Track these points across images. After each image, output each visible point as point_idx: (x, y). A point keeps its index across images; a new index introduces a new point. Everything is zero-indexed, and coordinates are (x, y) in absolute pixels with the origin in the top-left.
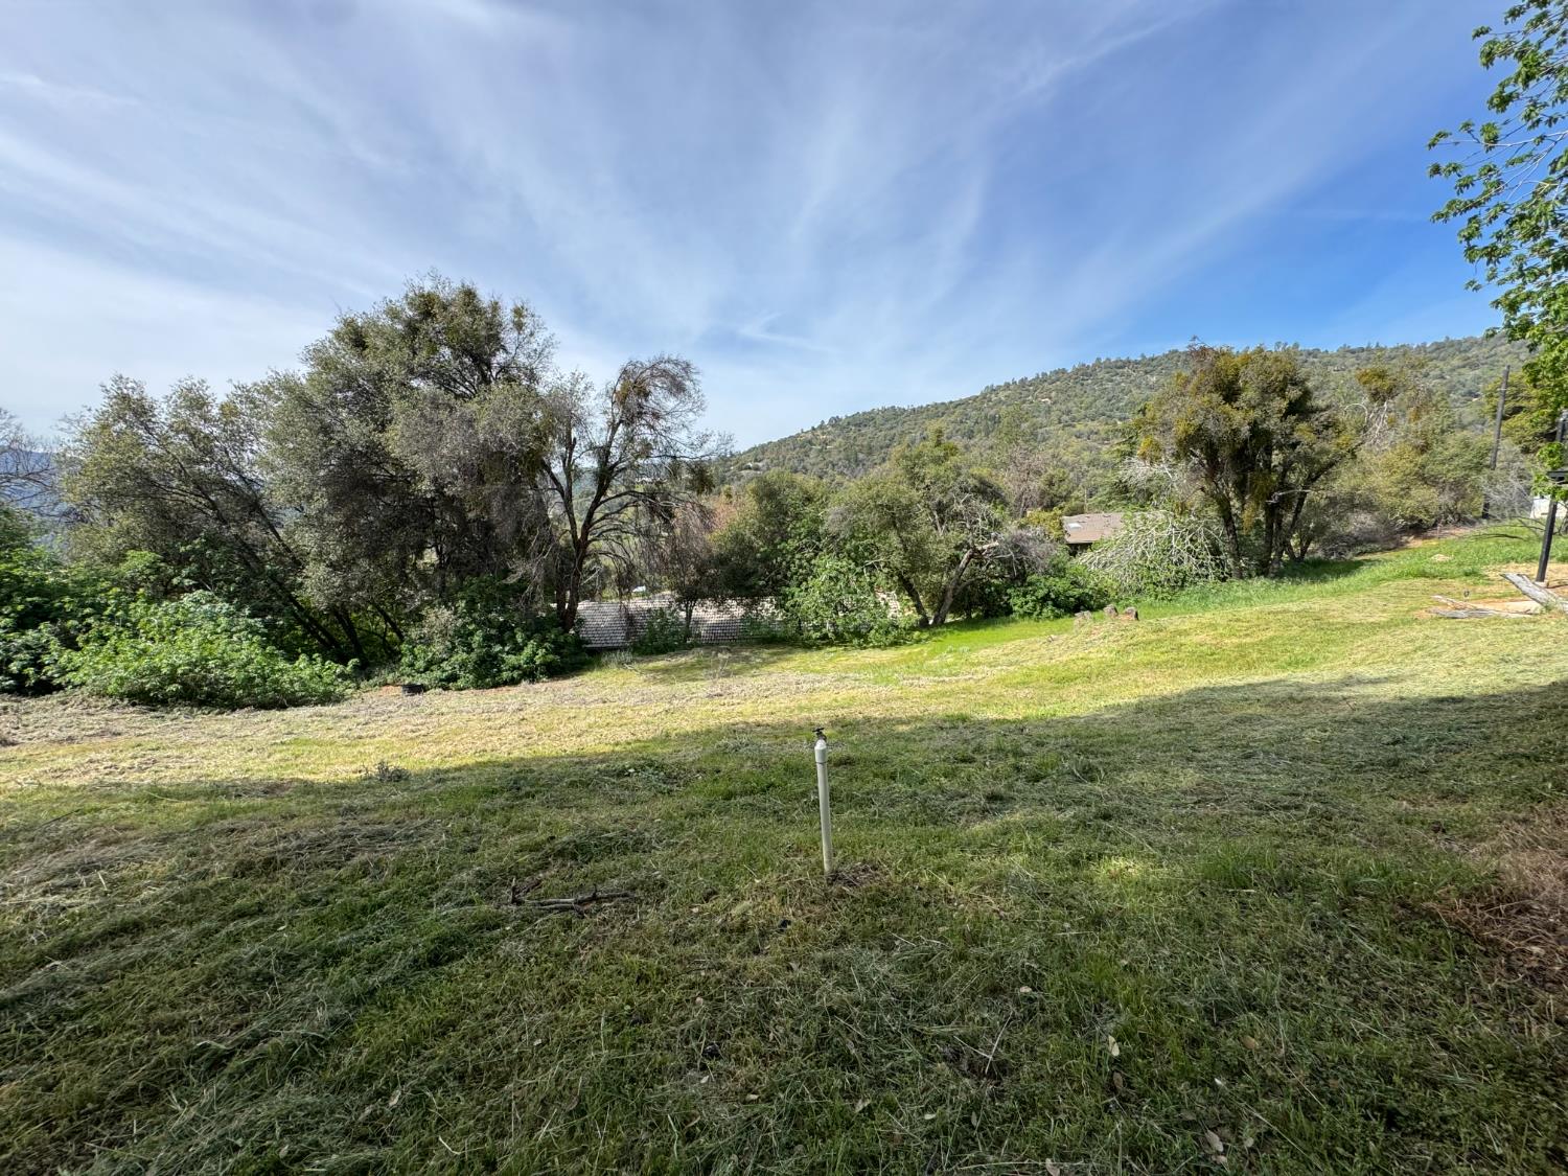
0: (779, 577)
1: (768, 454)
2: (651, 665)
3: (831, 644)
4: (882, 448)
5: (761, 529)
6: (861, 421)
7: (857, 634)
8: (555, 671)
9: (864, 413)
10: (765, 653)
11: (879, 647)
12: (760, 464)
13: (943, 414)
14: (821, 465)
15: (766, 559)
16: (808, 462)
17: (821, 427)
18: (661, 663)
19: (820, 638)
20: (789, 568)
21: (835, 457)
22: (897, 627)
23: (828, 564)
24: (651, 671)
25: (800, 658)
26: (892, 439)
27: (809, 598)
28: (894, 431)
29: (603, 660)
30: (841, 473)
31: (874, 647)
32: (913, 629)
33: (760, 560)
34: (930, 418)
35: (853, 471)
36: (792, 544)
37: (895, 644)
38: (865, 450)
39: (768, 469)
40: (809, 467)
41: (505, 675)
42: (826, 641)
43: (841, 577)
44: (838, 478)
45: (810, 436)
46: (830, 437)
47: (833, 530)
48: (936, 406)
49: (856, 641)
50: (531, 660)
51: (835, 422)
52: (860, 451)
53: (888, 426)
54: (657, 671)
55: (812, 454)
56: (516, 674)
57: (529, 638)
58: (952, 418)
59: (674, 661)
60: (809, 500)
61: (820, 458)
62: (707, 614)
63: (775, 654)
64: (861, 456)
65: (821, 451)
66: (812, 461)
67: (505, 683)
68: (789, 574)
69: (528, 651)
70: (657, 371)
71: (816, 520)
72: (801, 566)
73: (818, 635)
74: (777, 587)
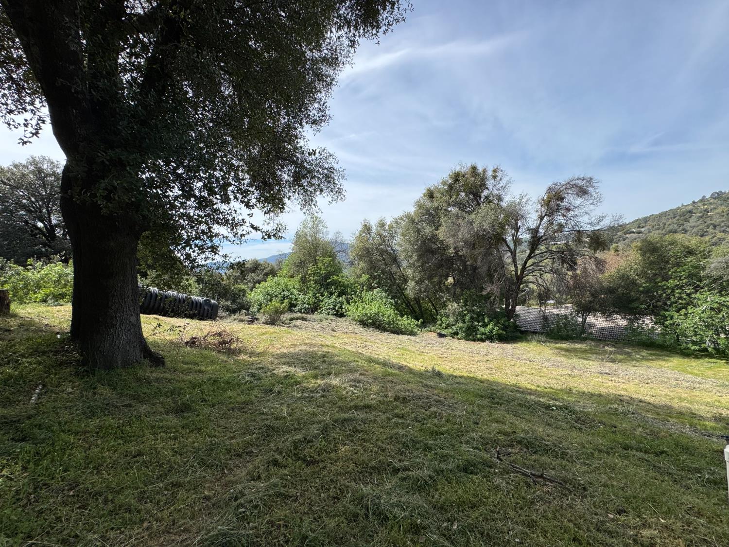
0: (660, 304)
1: (649, 223)
2: (558, 345)
3: (711, 356)
5: (644, 272)
8: (504, 339)
10: (645, 353)
12: (643, 230)
15: (647, 291)
16: (689, 225)
17: (703, 200)
19: (699, 350)
20: (669, 299)
21: (717, 220)
24: (558, 349)
25: (676, 361)
27: (688, 321)
33: (643, 292)
36: (672, 283)
39: (650, 233)
40: (688, 228)
41: (479, 336)
42: (703, 353)
45: (690, 208)
46: (712, 207)
47: (715, 274)
50: (491, 331)
51: (717, 195)
54: (562, 349)
55: (693, 220)
56: (484, 337)
57: (491, 321)
59: (579, 346)
60: (691, 253)
61: (699, 223)
62: (598, 321)
63: (654, 355)
65: (701, 217)
66: (692, 224)
68: (669, 303)
69: (490, 327)
70: (570, 186)
71: (697, 267)
72: (681, 298)
73: (697, 348)
74: (657, 310)
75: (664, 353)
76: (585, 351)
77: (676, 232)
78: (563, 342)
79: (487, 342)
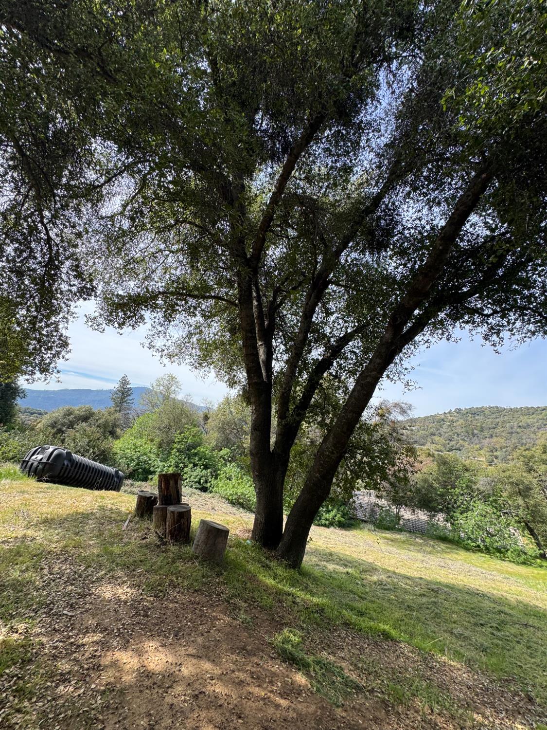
0: (450, 506)
1: (418, 423)
2: (384, 535)
3: (481, 551)
4: (490, 429)
5: (438, 478)
6: (474, 412)
7: (499, 551)
8: (342, 526)
9: (477, 408)
10: (443, 546)
11: (514, 562)
12: (414, 428)
13: (533, 414)
14: (449, 434)
15: (442, 495)
16: (442, 430)
17: (450, 412)
18: (388, 535)
19: (475, 547)
20: (455, 503)
21: (459, 430)
22: (526, 554)
23: (480, 507)
24: (385, 538)
25: (463, 554)
26: (497, 424)
27: (468, 522)
28: (497, 420)
29: (362, 526)
30: (463, 440)
31: (510, 561)
32: (536, 557)
33: (439, 495)
34: (522, 414)
35: (471, 439)
36: (457, 491)
37: (524, 563)
38: (479, 428)
39: (418, 431)
40: (442, 433)
41: (323, 522)
42: (478, 549)
43: (488, 515)
44: (461, 442)
45: (443, 417)
46: (455, 419)
47: (482, 489)
48: (528, 409)
49: (498, 554)
50: (333, 518)
51: (459, 411)
52: (475, 429)
53: (494, 416)
54: (388, 539)
55: (445, 426)
56: (327, 522)
57: (334, 507)
58: (540, 417)
59: (398, 537)
60: (467, 470)
61: (449, 430)
62: (406, 514)
63: (448, 548)
64: (476, 432)
65: (450, 426)
66: (445, 430)
67: (322, 525)
68: (455, 506)
69: (332, 514)
70: (396, 405)
71: (471, 481)
72: (462, 503)
73: (474, 544)
74: (449, 510)
75: (454, 547)
76: (404, 542)
77: (434, 435)
78: (387, 532)
79: (332, 528)
